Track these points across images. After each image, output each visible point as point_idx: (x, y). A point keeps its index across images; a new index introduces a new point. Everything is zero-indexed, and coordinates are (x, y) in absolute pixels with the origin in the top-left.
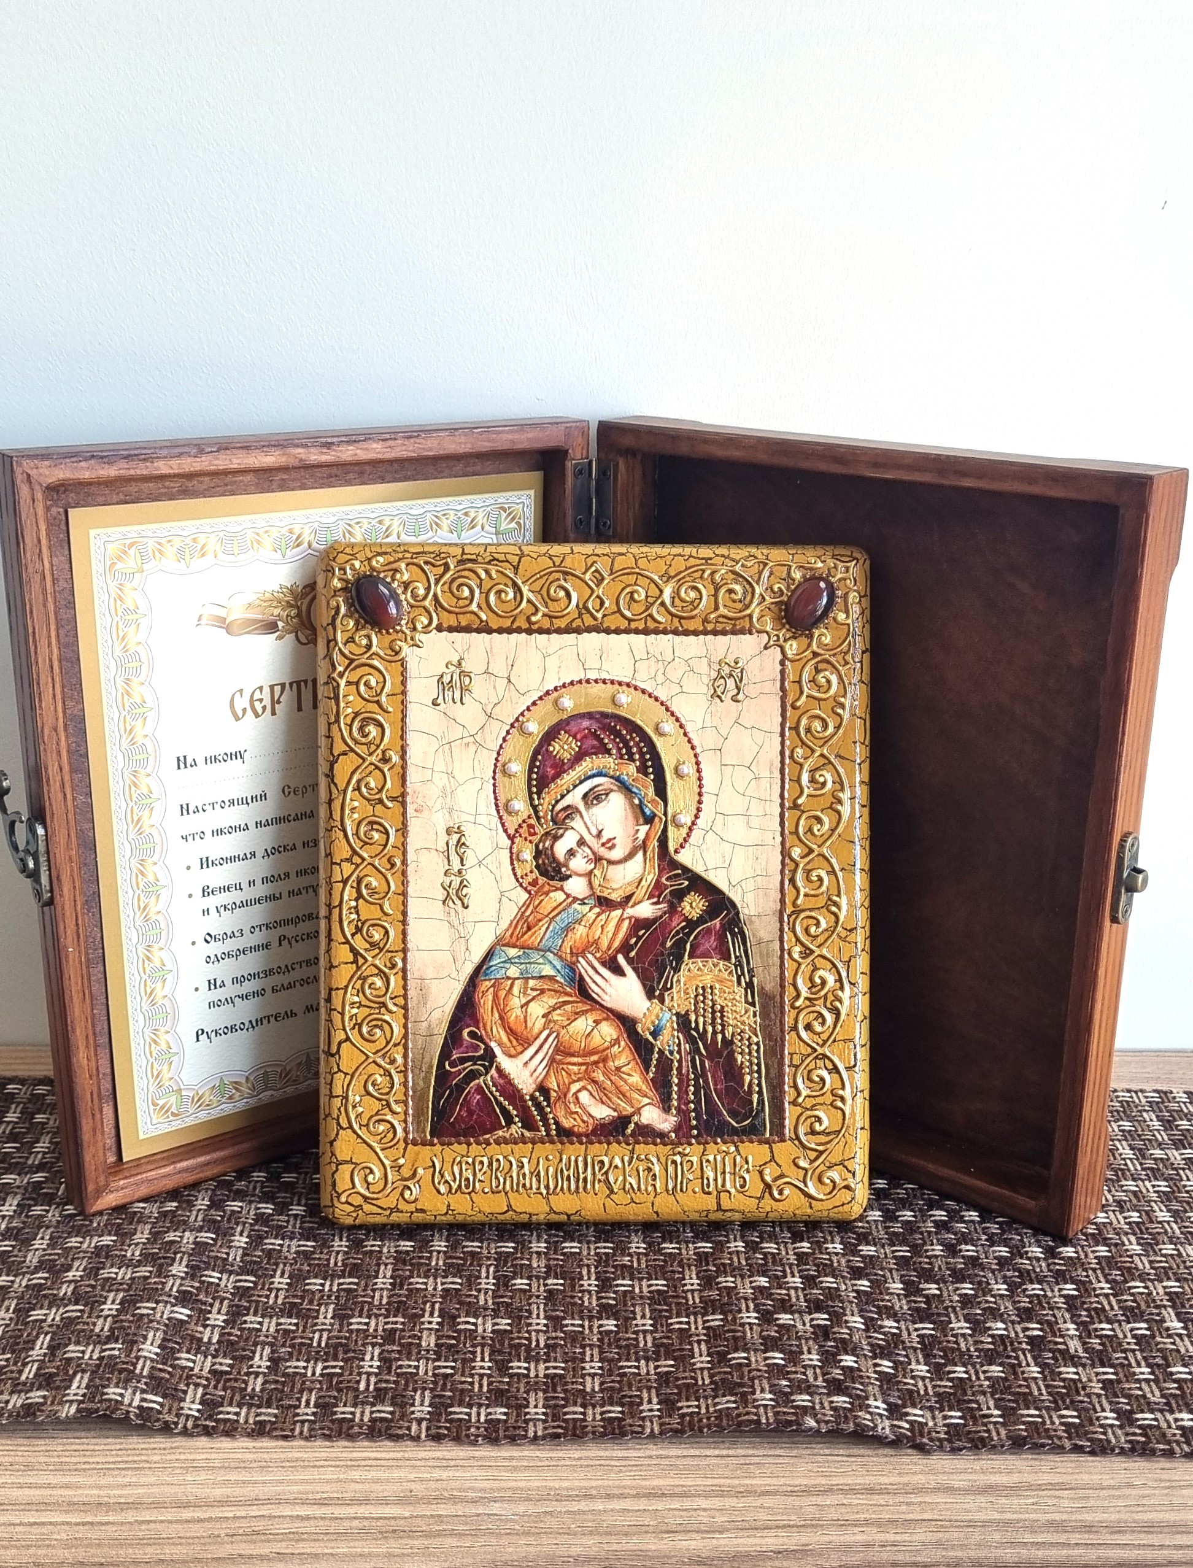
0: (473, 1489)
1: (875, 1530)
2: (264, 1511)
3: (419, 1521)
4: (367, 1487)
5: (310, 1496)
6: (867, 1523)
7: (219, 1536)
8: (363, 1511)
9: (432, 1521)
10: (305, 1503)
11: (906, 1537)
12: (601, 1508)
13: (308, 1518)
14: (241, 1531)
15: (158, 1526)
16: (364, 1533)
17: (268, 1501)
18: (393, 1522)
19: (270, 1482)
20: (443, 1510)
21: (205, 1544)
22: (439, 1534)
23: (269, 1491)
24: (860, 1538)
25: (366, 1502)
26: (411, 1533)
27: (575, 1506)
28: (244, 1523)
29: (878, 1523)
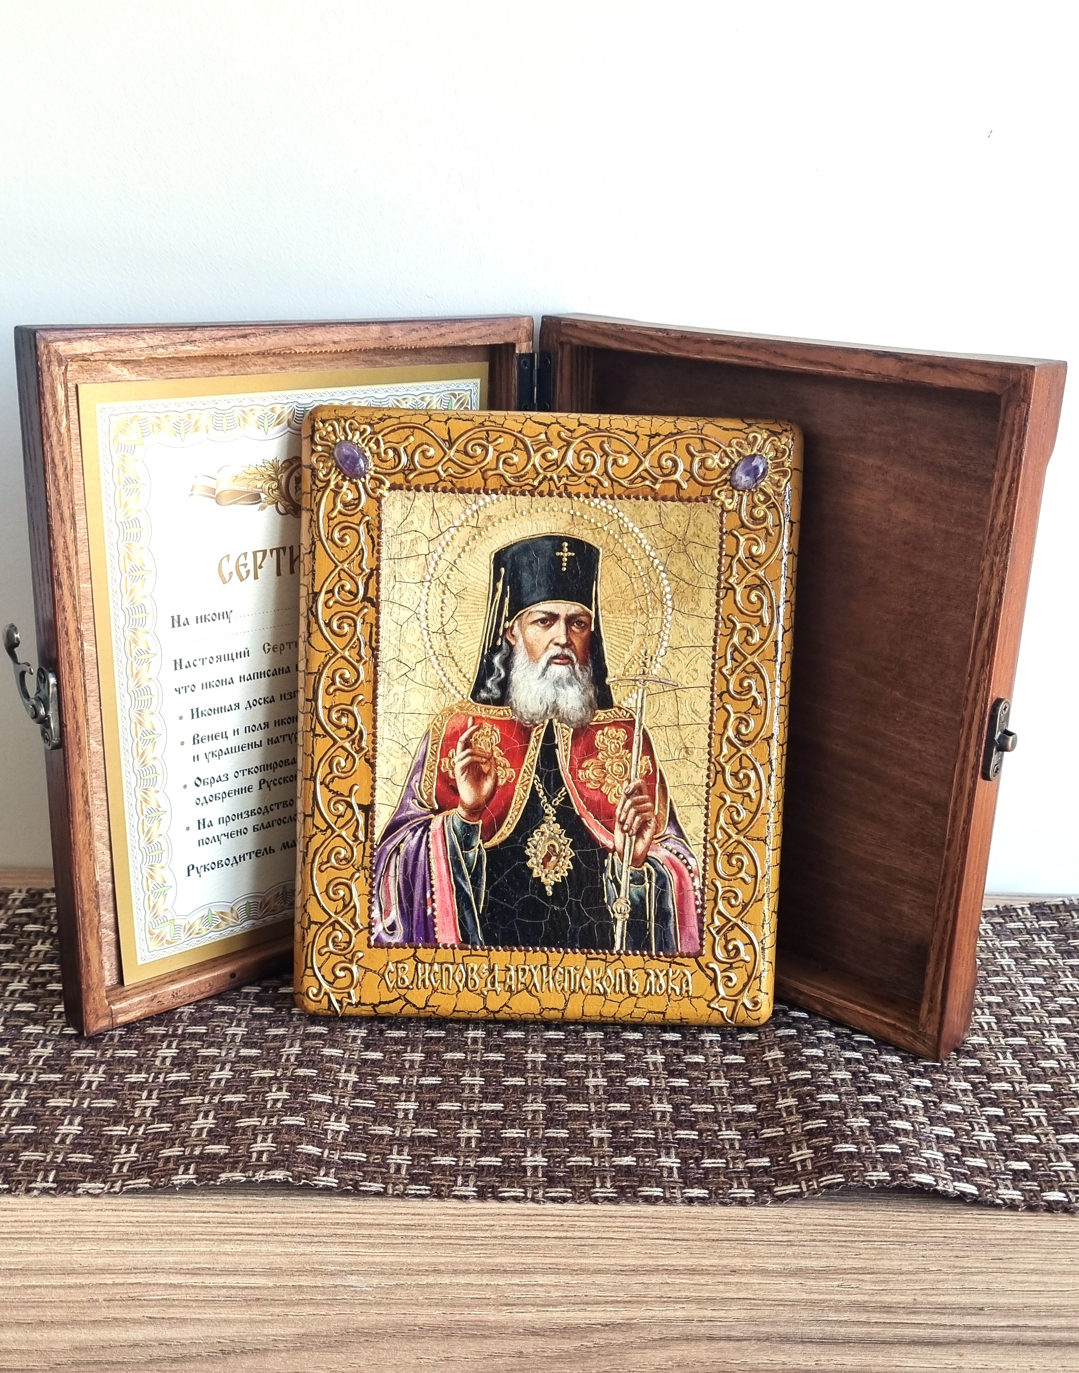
0: (333, 1263)
1: (694, 1306)
2: (141, 1279)
3: (281, 1291)
4: (237, 1259)
5: (184, 1267)
6: (688, 1300)
7: (97, 1301)
8: (231, 1280)
9: (292, 1291)
10: (179, 1272)
11: (722, 1314)
12: (447, 1282)
13: (180, 1286)
14: (118, 1297)
15: (43, 1291)
16: (229, 1301)
17: (145, 1270)
18: (257, 1292)
19: (149, 1253)
20: (304, 1281)
21: (84, 1308)
22: (298, 1303)
23: (146, 1261)
24: (680, 1314)
25: (235, 1272)
26: (273, 1302)
27: (424, 1280)
28: (121, 1290)
29: (698, 1301)
